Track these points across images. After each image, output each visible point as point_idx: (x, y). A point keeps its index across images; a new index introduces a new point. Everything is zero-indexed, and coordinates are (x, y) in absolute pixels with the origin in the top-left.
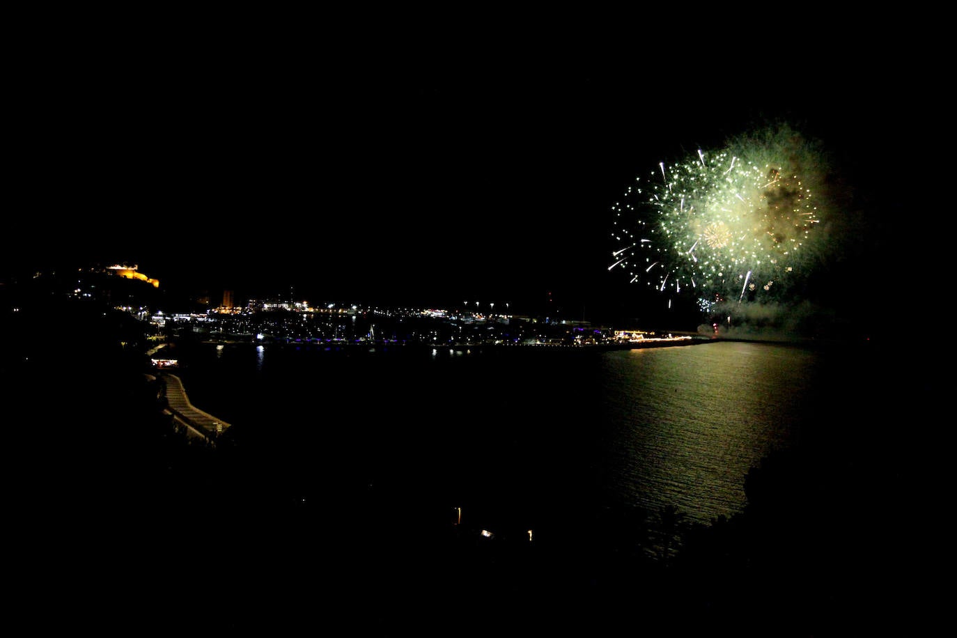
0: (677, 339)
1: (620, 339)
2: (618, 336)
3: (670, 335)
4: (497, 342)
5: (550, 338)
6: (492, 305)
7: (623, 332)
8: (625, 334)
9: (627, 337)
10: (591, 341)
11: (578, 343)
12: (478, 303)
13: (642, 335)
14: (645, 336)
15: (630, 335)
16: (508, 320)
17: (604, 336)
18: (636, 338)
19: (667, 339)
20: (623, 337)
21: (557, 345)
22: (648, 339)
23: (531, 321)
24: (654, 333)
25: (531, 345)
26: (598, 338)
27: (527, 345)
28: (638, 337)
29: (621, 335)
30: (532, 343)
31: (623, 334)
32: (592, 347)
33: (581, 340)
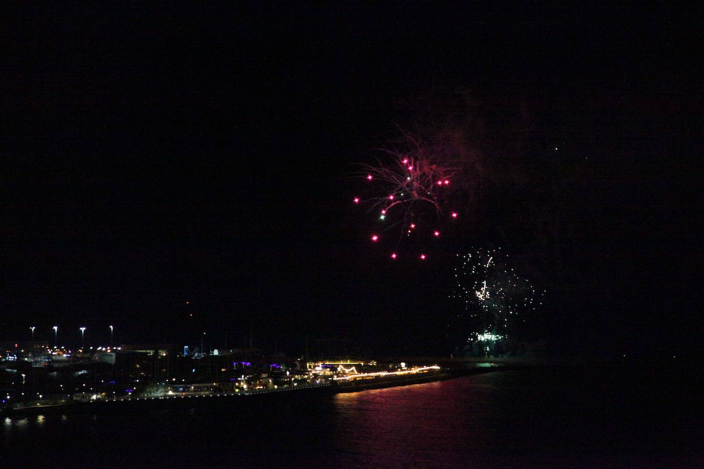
0: (415, 370)
1: (316, 376)
2: (313, 372)
3: (403, 364)
4: (94, 397)
5: (191, 383)
6: (83, 329)
7: (320, 364)
8: (325, 367)
9: (328, 372)
10: (265, 385)
11: (242, 389)
12: (55, 328)
13: (353, 368)
14: (360, 369)
15: (333, 368)
16: (114, 354)
17: (288, 373)
18: (344, 373)
19: (399, 373)
20: (322, 373)
21: (204, 394)
22: (366, 374)
23: (156, 354)
24: (375, 363)
25: (157, 399)
26: (277, 377)
27: (149, 399)
28: (348, 372)
29: (319, 369)
30: (159, 394)
31: (320, 368)
32: (270, 396)
33: (248, 382)
